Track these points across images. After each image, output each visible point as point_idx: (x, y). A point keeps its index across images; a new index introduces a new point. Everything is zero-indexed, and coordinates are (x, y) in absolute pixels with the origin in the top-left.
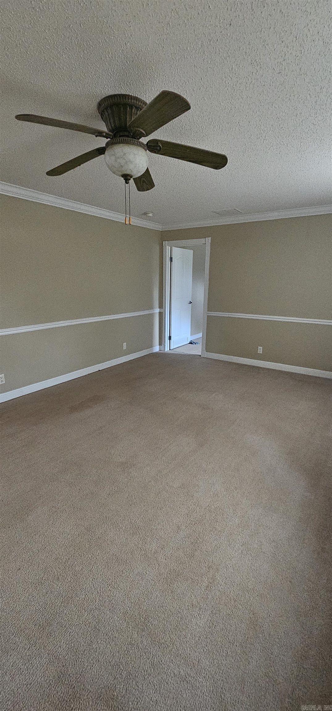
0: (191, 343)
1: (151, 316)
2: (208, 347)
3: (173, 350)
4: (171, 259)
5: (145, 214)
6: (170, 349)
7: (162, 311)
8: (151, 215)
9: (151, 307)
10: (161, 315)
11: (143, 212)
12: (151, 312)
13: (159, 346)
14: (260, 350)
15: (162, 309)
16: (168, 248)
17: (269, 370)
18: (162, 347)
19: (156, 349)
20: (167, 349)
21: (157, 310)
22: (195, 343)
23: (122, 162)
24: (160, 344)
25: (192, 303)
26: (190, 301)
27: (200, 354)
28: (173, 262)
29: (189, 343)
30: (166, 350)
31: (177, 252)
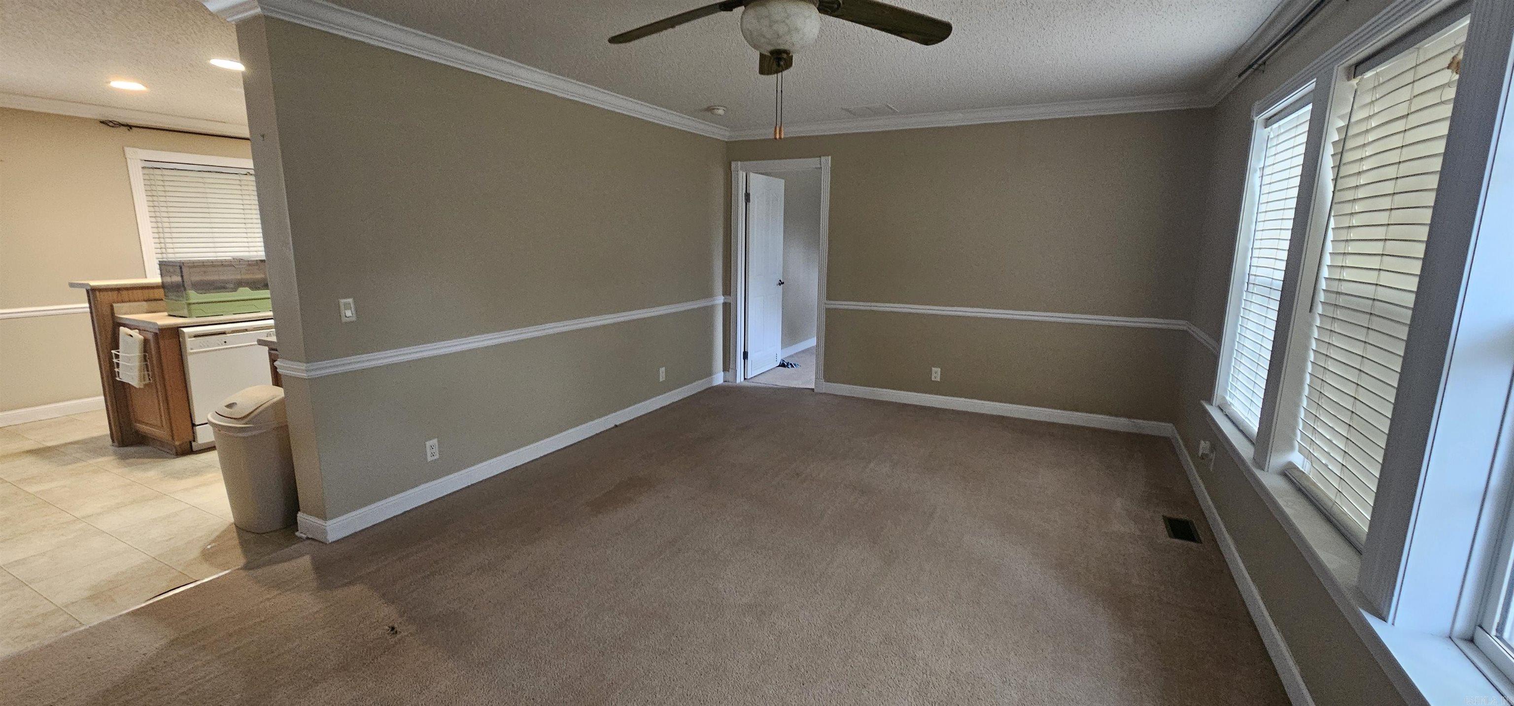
0: (782, 365)
1: (708, 312)
2: (829, 372)
3: (752, 380)
4: (747, 196)
5: (710, 109)
6: (745, 379)
7: (730, 299)
8: (721, 112)
9: (708, 293)
10: (728, 309)
11: (705, 107)
12: (709, 304)
13: (722, 373)
14: (936, 374)
15: (728, 297)
16: (742, 175)
17: (954, 412)
18: (730, 375)
19: (719, 379)
20: (740, 379)
21: (720, 300)
22: (791, 364)
23: (781, 29)
24: (726, 369)
25: (783, 283)
26: (780, 281)
27: (813, 387)
28: (751, 204)
29: (779, 366)
30: (738, 381)
31: (758, 182)
